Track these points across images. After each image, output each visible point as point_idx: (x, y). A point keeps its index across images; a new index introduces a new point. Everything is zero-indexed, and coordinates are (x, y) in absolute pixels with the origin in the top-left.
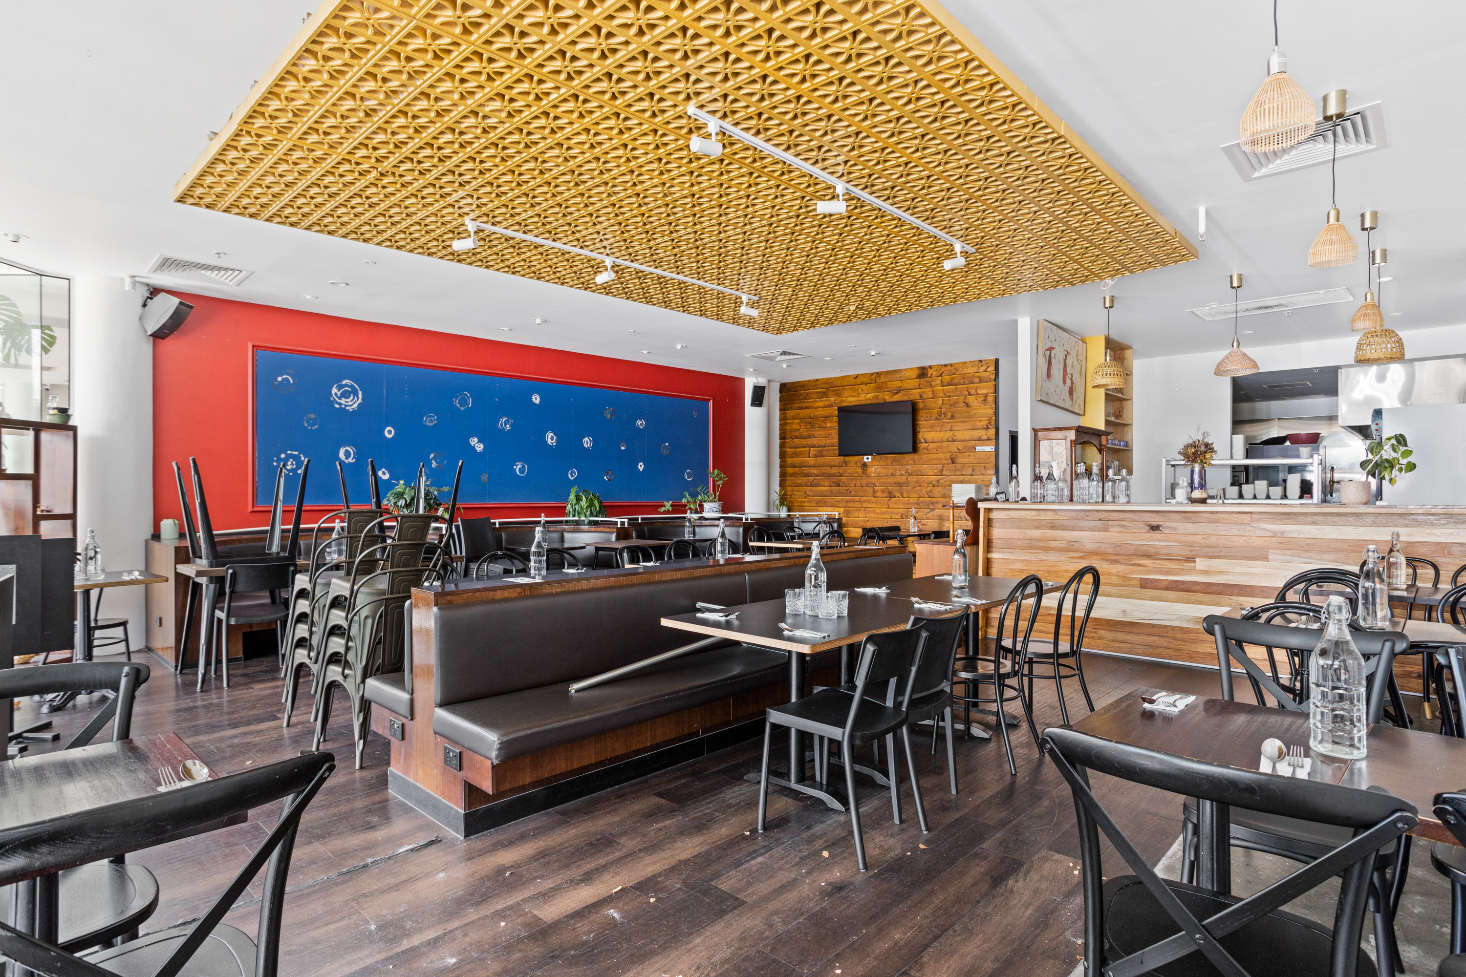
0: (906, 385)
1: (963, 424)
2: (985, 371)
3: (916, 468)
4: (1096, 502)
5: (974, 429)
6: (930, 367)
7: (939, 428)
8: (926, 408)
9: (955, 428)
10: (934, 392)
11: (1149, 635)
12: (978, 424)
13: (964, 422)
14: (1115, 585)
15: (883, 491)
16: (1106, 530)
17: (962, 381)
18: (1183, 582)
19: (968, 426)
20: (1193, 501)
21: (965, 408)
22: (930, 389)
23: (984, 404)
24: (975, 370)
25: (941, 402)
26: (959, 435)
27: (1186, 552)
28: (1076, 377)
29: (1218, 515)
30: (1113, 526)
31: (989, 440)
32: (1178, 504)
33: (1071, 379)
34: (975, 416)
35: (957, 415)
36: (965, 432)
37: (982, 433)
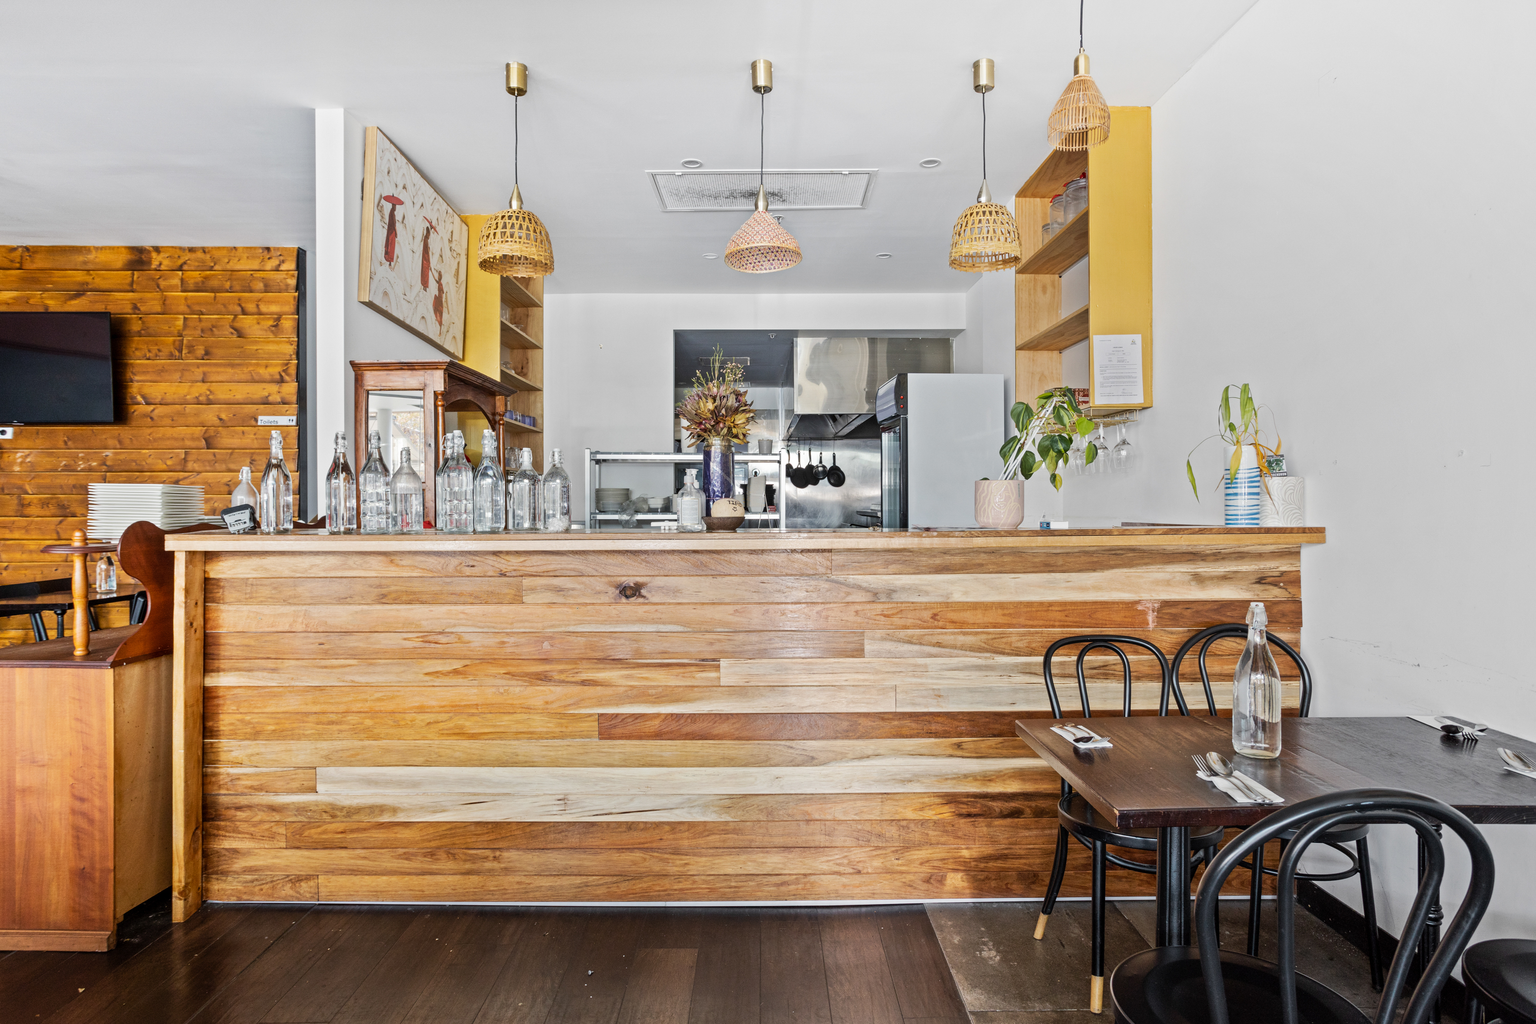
0: (99, 281)
1: (229, 370)
2: (277, 269)
3: (124, 455)
4: (493, 532)
5: (254, 381)
6: (157, 249)
7: (177, 376)
8: (145, 332)
9: (213, 378)
10: (164, 300)
11: (621, 849)
12: (262, 371)
13: (232, 366)
14: (541, 736)
15: (44, 504)
16: (517, 599)
17: (227, 285)
18: (693, 717)
19: (241, 373)
20: (713, 525)
21: (234, 338)
22: (157, 295)
23: (275, 334)
24: (255, 265)
25: (180, 323)
26: (222, 392)
27: (699, 647)
28: (447, 280)
29: (765, 557)
30: (533, 590)
31: (284, 403)
32: (683, 532)
33: (439, 282)
34: (255, 355)
35: (216, 351)
36: (233, 386)
37: (272, 389)
